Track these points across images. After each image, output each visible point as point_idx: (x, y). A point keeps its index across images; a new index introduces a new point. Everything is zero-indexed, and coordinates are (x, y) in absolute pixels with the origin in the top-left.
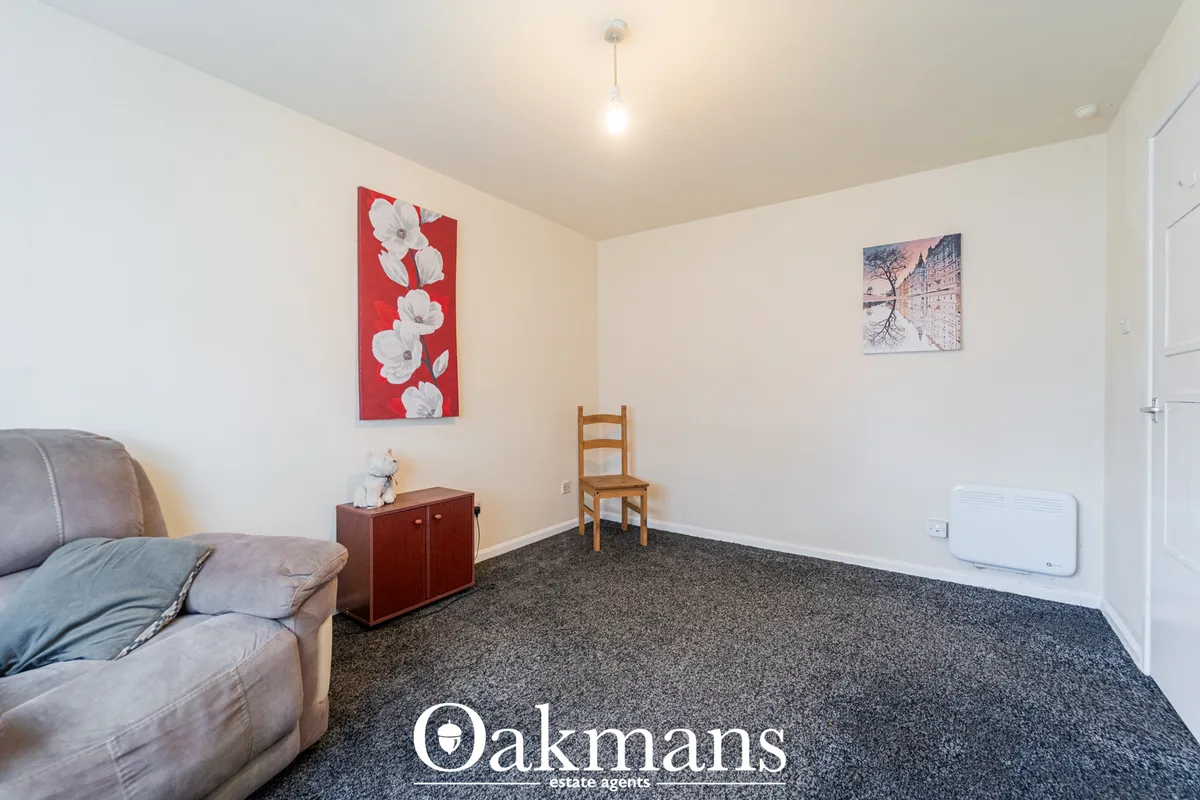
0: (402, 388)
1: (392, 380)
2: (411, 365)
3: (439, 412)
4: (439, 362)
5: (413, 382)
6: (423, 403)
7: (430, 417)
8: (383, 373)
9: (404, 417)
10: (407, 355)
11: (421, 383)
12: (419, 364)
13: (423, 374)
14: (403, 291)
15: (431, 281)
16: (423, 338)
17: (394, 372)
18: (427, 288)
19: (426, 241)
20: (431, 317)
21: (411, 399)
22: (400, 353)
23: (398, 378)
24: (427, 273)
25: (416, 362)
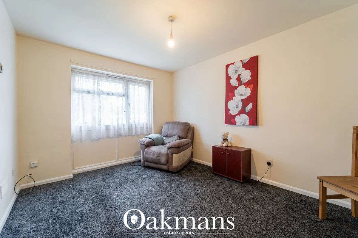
0: (235, 116)
1: (232, 114)
2: (238, 109)
3: (247, 123)
4: (248, 107)
5: (239, 114)
6: (242, 121)
7: (244, 125)
8: (230, 112)
9: (235, 124)
10: (237, 106)
11: (241, 114)
12: (241, 108)
13: (242, 111)
14: (236, 88)
15: (245, 82)
16: (242, 100)
17: (233, 112)
18: (245, 84)
19: (244, 69)
20: (246, 93)
21: (238, 119)
22: (235, 106)
23: (234, 113)
24: (244, 79)
25: (240, 108)
